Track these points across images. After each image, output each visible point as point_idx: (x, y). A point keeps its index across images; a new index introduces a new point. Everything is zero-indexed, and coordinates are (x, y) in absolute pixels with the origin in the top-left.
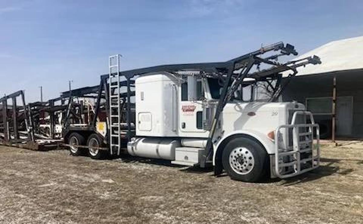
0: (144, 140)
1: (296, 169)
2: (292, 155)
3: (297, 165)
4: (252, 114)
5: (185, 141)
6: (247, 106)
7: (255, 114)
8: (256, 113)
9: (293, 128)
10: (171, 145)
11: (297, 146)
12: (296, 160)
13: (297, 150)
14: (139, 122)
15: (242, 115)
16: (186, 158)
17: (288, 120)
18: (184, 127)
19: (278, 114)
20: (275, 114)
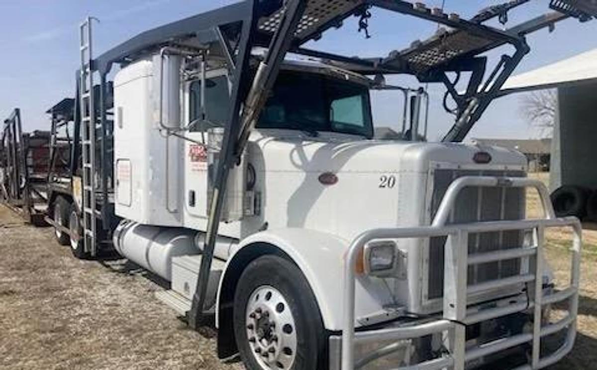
0: (136, 229)
4: (328, 179)
5: (202, 240)
6: (320, 150)
7: (336, 180)
8: (338, 175)
9: (446, 237)
10: (169, 246)
11: (455, 303)
12: (446, 352)
13: (454, 318)
14: (118, 183)
15: (306, 179)
16: (186, 287)
17: (428, 205)
18: (193, 203)
19: (396, 183)
20: (388, 183)
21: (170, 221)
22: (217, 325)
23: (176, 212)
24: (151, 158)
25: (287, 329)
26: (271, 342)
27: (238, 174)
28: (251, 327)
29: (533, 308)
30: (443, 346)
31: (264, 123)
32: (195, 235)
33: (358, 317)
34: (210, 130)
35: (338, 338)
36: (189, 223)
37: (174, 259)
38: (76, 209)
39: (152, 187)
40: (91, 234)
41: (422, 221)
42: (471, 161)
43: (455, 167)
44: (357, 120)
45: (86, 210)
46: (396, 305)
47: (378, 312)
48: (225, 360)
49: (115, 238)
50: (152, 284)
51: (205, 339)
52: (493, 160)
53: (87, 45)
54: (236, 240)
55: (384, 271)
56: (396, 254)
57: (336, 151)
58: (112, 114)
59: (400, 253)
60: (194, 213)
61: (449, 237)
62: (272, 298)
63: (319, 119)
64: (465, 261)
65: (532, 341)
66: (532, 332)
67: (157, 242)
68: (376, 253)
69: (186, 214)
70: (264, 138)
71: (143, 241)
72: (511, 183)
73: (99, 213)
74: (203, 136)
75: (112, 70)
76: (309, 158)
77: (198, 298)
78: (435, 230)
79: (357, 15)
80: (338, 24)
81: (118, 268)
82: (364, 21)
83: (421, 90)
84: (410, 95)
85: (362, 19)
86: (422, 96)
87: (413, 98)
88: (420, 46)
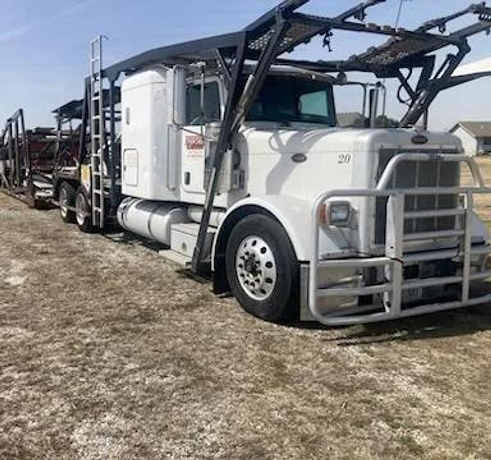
0: (139, 204)
1: (389, 305)
2: (383, 267)
3: (391, 293)
4: (299, 158)
5: (194, 212)
6: (293, 136)
7: (305, 159)
8: (307, 155)
9: (388, 197)
10: (168, 217)
11: (393, 246)
12: (387, 281)
13: (393, 256)
14: (125, 168)
15: (282, 159)
16: (184, 246)
17: (375, 175)
18: (188, 182)
19: (351, 159)
20: (346, 159)
21: (169, 197)
22: (213, 269)
23: (174, 189)
24: (155, 147)
25: (269, 265)
26: (256, 275)
27: (229, 156)
28: (241, 266)
29: (463, 257)
30: (385, 278)
31: (250, 118)
32: (187, 208)
33: (321, 253)
34: (207, 124)
35: (306, 266)
36: (184, 198)
37: (173, 226)
38: (83, 191)
39: (156, 170)
40: (100, 210)
41: (370, 186)
42: (410, 142)
43: (396, 147)
44: (323, 112)
45: (95, 191)
46: (349, 247)
47: (335, 250)
48: (219, 295)
49: (119, 214)
50: (148, 250)
51: (200, 284)
52: (429, 141)
53: (98, 57)
54: (223, 209)
55: (340, 223)
56: (350, 210)
57: (305, 137)
58: (119, 112)
59: (353, 210)
60: (188, 190)
61: (390, 199)
62: (257, 245)
63: (290, 112)
64: (402, 216)
65: (462, 282)
66: (462, 275)
67: (159, 214)
68: (334, 209)
69: (181, 190)
70: (247, 129)
71: (145, 215)
72: (443, 158)
73: (107, 193)
74: (202, 129)
76: (284, 143)
77: (198, 249)
78: (378, 191)
79: (322, 34)
80: (307, 40)
81: (118, 239)
82: (327, 39)
83: (379, 84)
84: (369, 88)
85: (326, 37)
86: (380, 89)
87: (372, 91)
88: (375, 52)
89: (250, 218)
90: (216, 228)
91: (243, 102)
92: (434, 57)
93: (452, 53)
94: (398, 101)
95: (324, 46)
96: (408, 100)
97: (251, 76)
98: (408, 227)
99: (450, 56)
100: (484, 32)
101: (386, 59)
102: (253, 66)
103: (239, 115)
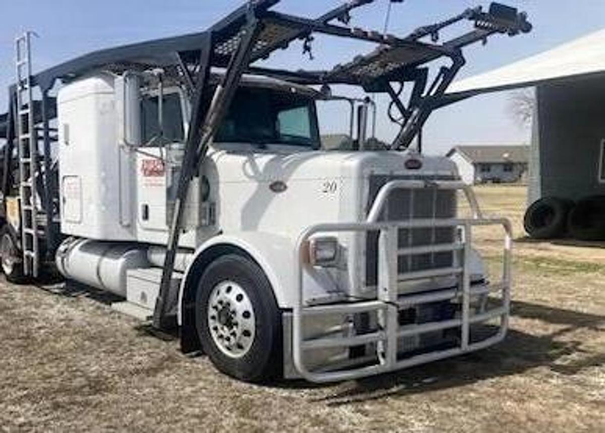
0: (82, 246)
1: (384, 355)
4: (278, 187)
6: (272, 160)
7: (286, 187)
8: (288, 184)
9: (379, 232)
10: (121, 261)
11: (387, 287)
12: (381, 329)
13: (387, 300)
14: (64, 201)
15: (259, 188)
16: (144, 296)
17: (365, 205)
18: (146, 217)
19: (338, 188)
20: (331, 188)
21: (123, 235)
22: (180, 322)
23: (128, 226)
24: (103, 174)
25: (246, 315)
26: (232, 328)
27: (195, 183)
28: (213, 318)
30: (378, 324)
31: (220, 139)
32: (147, 248)
33: (306, 298)
34: (167, 146)
35: (289, 314)
36: (142, 236)
37: (129, 272)
38: (9, 231)
39: (105, 202)
40: (33, 255)
41: (360, 218)
42: (404, 167)
43: (388, 173)
44: (304, 131)
45: (25, 230)
46: (338, 291)
47: (322, 294)
48: (188, 354)
49: (58, 259)
50: (98, 304)
51: (164, 343)
52: (424, 166)
53: (26, 60)
54: (191, 250)
55: (327, 262)
56: (338, 248)
57: (285, 162)
58: (56, 130)
59: (341, 247)
60: (145, 226)
61: (382, 233)
62: (232, 291)
63: (266, 132)
64: (395, 253)
66: (461, 319)
67: (109, 257)
68: (321, 247)
69: (138, 225)
70: (217, 151)
71: (92, 259)
72: (437, 185)
73: (41, 232)
74: (161, 152)
75: (55, 86)
76: (261, 169)
77: (161, 299)
78: (368, 225)
79: (301, 39)
80: (284, 45)
81: (57, 291)
82: (308, 44)
83: (368, 100)
84: (357, 104)
85: (306, 42)
86: (369, 105)
87: (360, 108)
88: (362, 61)
89: (224, 259)
90: (182, 272)
91: (211, 118)
92: (426, 69)
93: (446, 65)
94: (389, 120)
95: (304, 53)
96: (399, 120)
97: (219, 88)
98: (403, 265)
99: (443, 69)
100: (481, 42)
101: (375, 70)
102: (222, 75)
103: (206, 135)
